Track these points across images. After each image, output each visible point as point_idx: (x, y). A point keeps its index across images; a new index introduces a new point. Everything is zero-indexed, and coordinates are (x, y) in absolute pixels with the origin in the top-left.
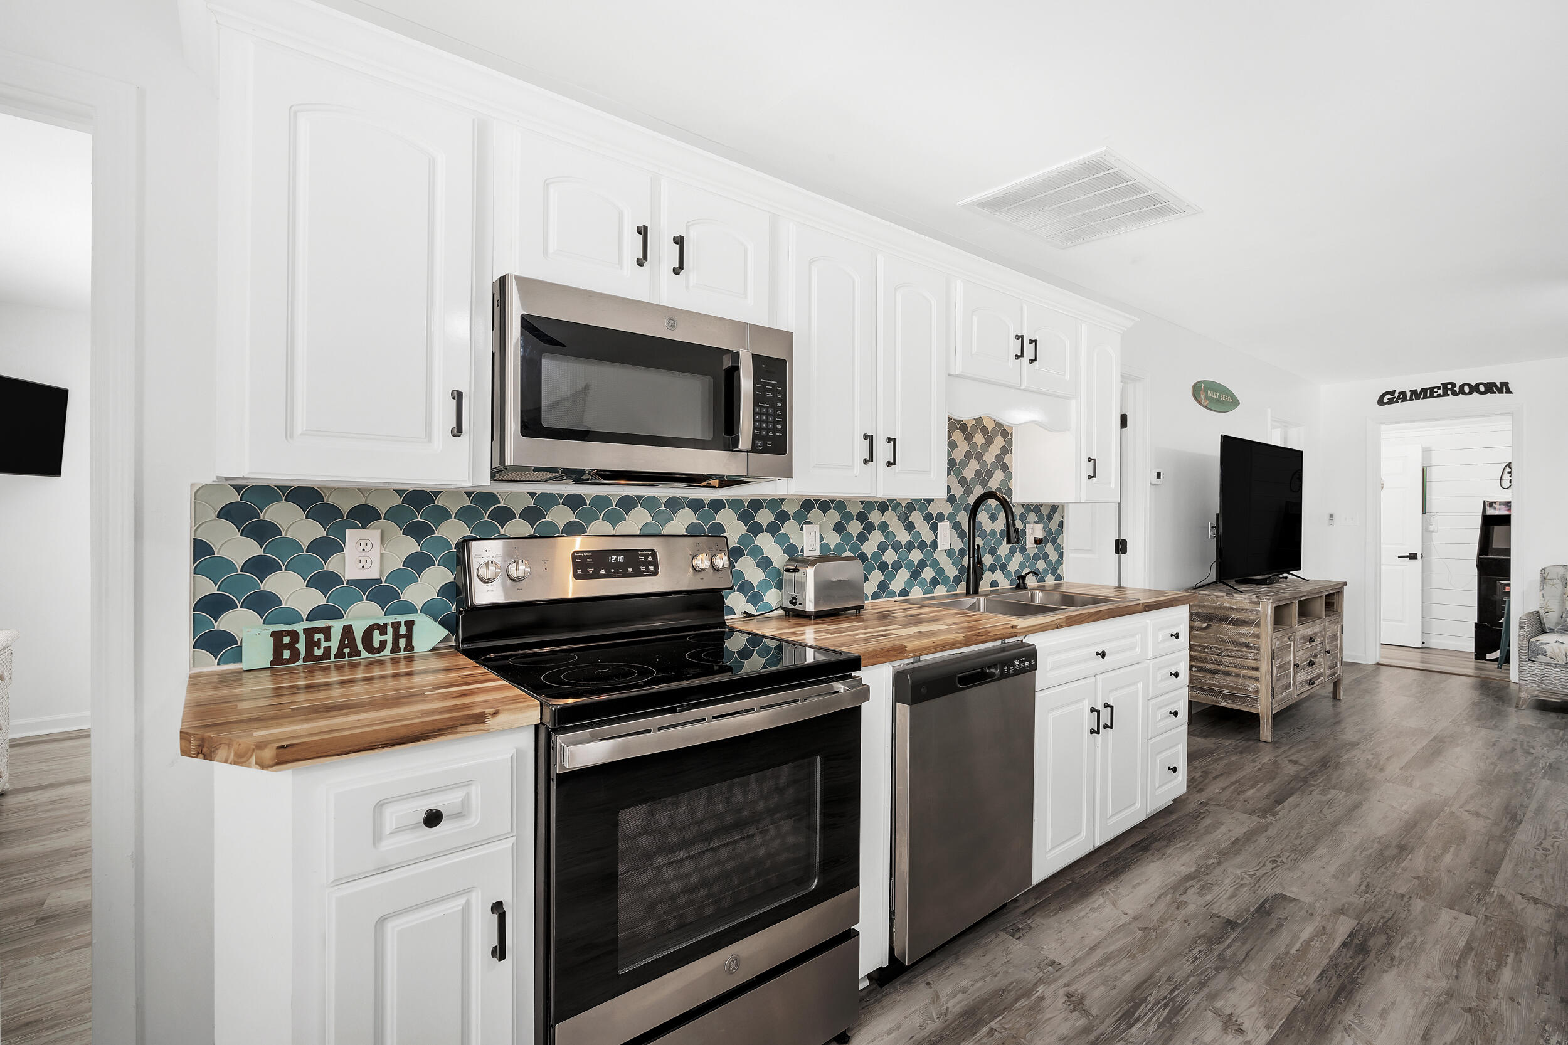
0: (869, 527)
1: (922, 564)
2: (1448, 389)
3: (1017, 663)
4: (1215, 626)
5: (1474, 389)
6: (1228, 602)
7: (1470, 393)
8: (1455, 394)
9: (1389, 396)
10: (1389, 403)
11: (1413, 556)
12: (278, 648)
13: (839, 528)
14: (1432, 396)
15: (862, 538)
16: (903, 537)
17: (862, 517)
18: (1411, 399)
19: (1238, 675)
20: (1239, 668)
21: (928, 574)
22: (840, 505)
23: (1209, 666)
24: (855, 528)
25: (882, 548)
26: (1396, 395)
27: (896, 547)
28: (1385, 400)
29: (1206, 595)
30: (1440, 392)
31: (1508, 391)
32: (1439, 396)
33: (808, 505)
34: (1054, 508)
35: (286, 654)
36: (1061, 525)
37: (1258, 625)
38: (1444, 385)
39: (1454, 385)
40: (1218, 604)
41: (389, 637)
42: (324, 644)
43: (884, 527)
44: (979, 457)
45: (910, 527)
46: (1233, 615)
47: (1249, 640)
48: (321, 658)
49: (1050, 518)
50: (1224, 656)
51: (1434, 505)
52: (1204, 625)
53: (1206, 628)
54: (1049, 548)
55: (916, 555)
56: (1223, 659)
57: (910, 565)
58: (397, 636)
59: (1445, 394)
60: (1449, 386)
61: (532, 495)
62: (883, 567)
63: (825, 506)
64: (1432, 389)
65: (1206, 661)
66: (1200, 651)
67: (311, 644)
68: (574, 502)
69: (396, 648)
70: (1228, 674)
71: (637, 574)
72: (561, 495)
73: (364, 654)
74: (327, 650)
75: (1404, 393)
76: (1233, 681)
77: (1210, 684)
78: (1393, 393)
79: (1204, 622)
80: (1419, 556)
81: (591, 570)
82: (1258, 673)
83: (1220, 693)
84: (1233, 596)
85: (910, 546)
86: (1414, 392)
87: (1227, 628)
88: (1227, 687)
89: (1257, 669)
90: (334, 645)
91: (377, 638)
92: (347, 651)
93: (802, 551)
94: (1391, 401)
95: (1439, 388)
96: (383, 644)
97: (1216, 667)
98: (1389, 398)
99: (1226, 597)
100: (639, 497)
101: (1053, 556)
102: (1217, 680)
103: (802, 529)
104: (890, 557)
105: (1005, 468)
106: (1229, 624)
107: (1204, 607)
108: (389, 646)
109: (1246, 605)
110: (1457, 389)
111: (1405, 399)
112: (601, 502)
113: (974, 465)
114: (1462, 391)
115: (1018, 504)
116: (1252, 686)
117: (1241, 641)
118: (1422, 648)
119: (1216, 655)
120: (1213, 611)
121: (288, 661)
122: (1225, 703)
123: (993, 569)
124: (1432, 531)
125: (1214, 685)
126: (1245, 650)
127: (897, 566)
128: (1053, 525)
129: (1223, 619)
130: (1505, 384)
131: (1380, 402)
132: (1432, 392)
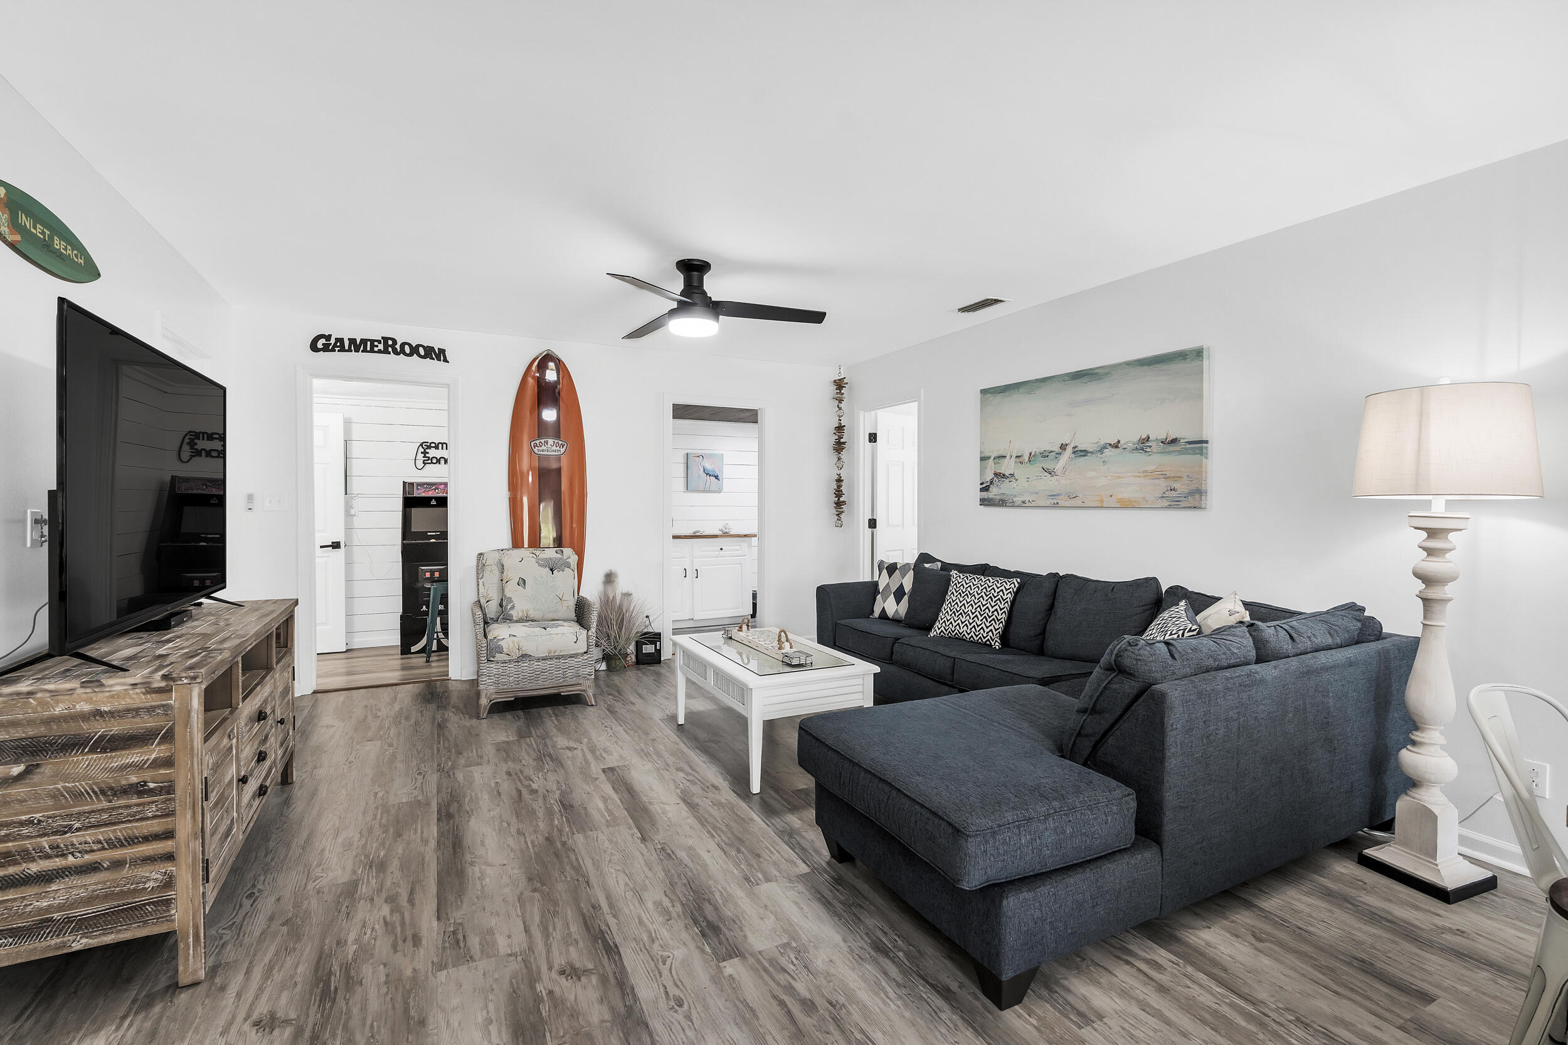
2: (389, 346)
4: (48, 767)
5: (414, 350)
6: (88, 701)
7: (410, 355)
8: (396, 353)
9: (323, 341)
10: (322, 349)
11: (336, 545)
14: (372, 351)
18: (350, 350)
19: (115, 866)
20: (122, 845)
23: (34, 868)
26: (333, 341)
28: (320, 345)
29: (18, 694)
30: (381, 347)
31: (446, 360)
32: (380, 352)
37: (168, 737)
38: (386, 339)
39: (394, 341)
40: (58, 710)
46: (99, 730)
47: (147, 775)
50: (78, 830)
51: (356, 486)
53: (20, 777)
56: (74, 838)
59: (386, 351)
60: (390, 342)
64: (372, 341)
65: (26, 856)
70: (88, 870)
75: (341, 340)
76: (105, 882)
77: (40, 911)
78: (328, 337)
79: (16, 762)
80: (342, 545)
82: (170, 843)
83: (68, 921)
84: (103, 685)
86: (352, 341)
89: (169, 835)
94: (326, 349)
95: (379, 342)
97: (58, 863)
98: (323, 344)
99: (80, 691)
106: (93, 750)
107: (14, 724)
109: (137, 698)
110: (398, 347)
111: (342, 349)
114: (403, 351)
116: (153, 878)
117: (124, 782)
118: (348, 651)
119: (55, 833)
120: (43, 730)
122: (84, 941)
124: (354, 515)
126: (135, 800)
129: (74, 745)
130: (442, 351)
131: (314, 347)
132: (373, 346)
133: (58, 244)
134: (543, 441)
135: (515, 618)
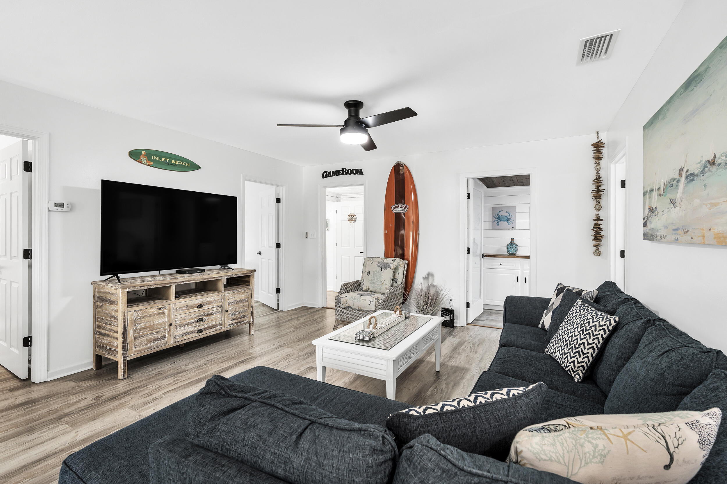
2: (345, 172)
4: (104, 305)
5: (352, 172)
6: (108, 289)
7: (351, 174)
8: (346, 174)
9: (325, 174)
10: (325, 177)
14: (339, 175)
18: (332, 176)
19: (112, 337)
20: (112, 332)
26: (328, 173)
28: (324, 176)
30: (341, 173)
31: (362, 174)
32: (341, 174)
37: (118, 304)
39: (346, 169)
40: (105, 290)
46: (109, 298)
47: (115, 313)
52: (101, 304)
59: (343, 174)
60: (344, 170)
64: (339, 171)
65: (98, 327)
66: (100, 322)
70: (108, 336)
75: (330, 172)
76: (109, 341)
78: (326, 172)
83: (106, 348)
86: (333, 172)
87: (108, 306)
88: (108, 344)
89: (116, 332)
94: (327, 176)
95: (341, 171)
97: (105, 332)
98: (326, 175)
99: (106, 286)
102: (105, 340)
106: (109, 303)
107: (101, 292)
109: (113, 291)
110: (347, 171)
114: (348, 173)
116: (115, 341)
117: (112, 314)
119: (105, 324)
120: (103, 295)
122: (107, 355)
125: (103, 343)
126: (113, 320)
129: (107, 300)
130: (361, 170)
131: (323, 177)
132: (339, 173)
133: (173, 162)
134: (397, 206)
135: (364, 289)
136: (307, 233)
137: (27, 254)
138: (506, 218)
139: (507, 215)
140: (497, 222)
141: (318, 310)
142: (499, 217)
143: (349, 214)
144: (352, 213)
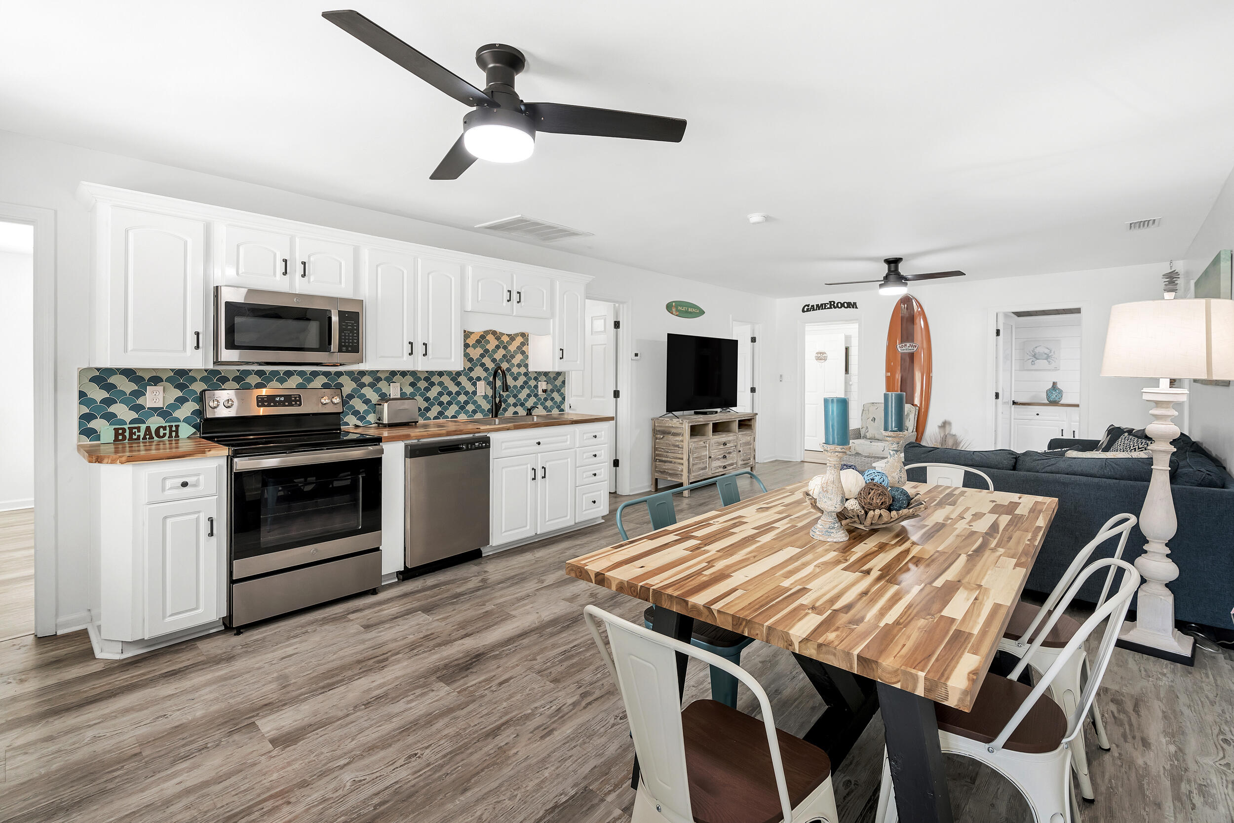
0: (433, 384)
1: (466, 403)
2: (832, 305)
3: (476, 444)
4: (666, 437)
5: (843, 305)
6: (672, 423)
7: (841, 308)
8: (835, 308)
9: (806, 307)
10: (807, 311)
12: (117, 435)
13: (413, 385)
14: (825, 308)
15: (427, 389)
16: (454, 389)
17: (427, 379)
18: (816, 310)
19: (675, 463)
20: (674, 459)
21: (470, 407)
22: (413, 373)
23: (664, 459)
24: (422, 384)
25: (440, 394)
26: (810, 307)
27: (450, 394)
28: (805, 310)
29: (662, 420)
30: (829, 306)
31: (856, 308)
32: (828, 308)
33: (393, 373)
34: (559, 374)
35: (120, 437)
36: (564, 382)
37: (683, 435)
38: (830, 302)
39: (834, 302)
40: (667, 425)
41: (167, 432)
42: (137, 434)
43: (441, 384)
44: (505, 348)
45: (458, 384)
46: (673, 431)
47: (679, 443)
48: (135, 439)
49: (555, 379)
52: (662, 436)
53: (662, 438)
54: (555, 395)
55: (462, 398)
56: (669, 454)
57: (458, 403)
58: (171, 431)
59: (831, 308)
60: (832, 303)
61: (238, 371)
62: (441, 404)
63: (404, 374)
64: (825, 304)
65: (663, 456)
66: (660, 451)
67: (131, 434)
68: (260, 373)
69: (170, 436)
70: (671, 462)
71: (290, 405)
72: (253, 371)
73: (156, 438)
74: (139, 436)
75: (813, 306)
76: (671, 466)
78: (808, 306)
81: (266, 404)
82: (683, 461)
83: (668, 473)
84: (674, 420)
85: (458, 394)
86: (817, 305)
87: (671, 437)
88: (671, 469)
89: (682, 459)
90: (142, 434)
91: (162, 432)
92: (148, 437)
93: (390, 396)
94: (808, 310)
95: (828, 304)
96: (165, 434)
97: (666, 459)
98: (807, 309)
99: (671, 421)
100: (295, 371)
101: (558, 398)
102: (667, 466)
103: (390, 385)
104: (445, 399)
105: (523, 353)
106: (672, 435)
107: (659, 428)
108: (168, 435)
109: (678, 425)
110: (835, 305)
111: (814, 310)
112: (275, 373)
113: (501, 352)
114: (838, 306)
115: (533, 372)
116: (680, 467)
117: (674, 444)
119: (666, 452)
120: (664, 429)
121: (121, 440)
122: (670, 478)
123: (515, 405)
124: (852, 384)
125: (665, 469)
126: (675, 449)
127: (450, 403)
128: (558, 383)
129: (669, 433)
130: (855, 303)
131: (803, 311)
132: (825, 306)
133: (690, 310)
134: (903, 344)
135: (868, 437)
136: (781, 376)
137: (616, 394)
138: (1046, 356)
139: (1047, 351)
140: (1031, 360)
141: (796, 463)
142: (1035, 354)
143: (817, 351)
144: (822, 350)
